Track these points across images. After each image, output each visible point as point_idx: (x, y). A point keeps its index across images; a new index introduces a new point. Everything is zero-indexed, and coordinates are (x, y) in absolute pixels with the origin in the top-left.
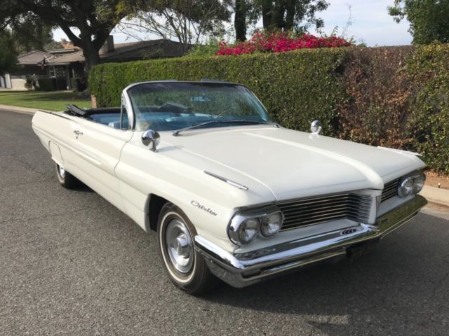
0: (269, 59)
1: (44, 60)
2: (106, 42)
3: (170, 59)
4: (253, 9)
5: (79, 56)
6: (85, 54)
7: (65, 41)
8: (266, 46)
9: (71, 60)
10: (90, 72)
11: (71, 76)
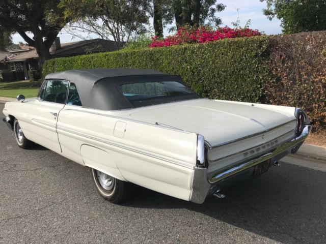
0: (199, 48)
1: (6, 59)
2: (54, 42)
3: (110, 53)
4: (168, 13)
5: (34, 54)
6: (38, 52)
7: (22, 44)
8: (191, 38)
9: (28, 58)
10: (44, 65)
11: (28, 70)
